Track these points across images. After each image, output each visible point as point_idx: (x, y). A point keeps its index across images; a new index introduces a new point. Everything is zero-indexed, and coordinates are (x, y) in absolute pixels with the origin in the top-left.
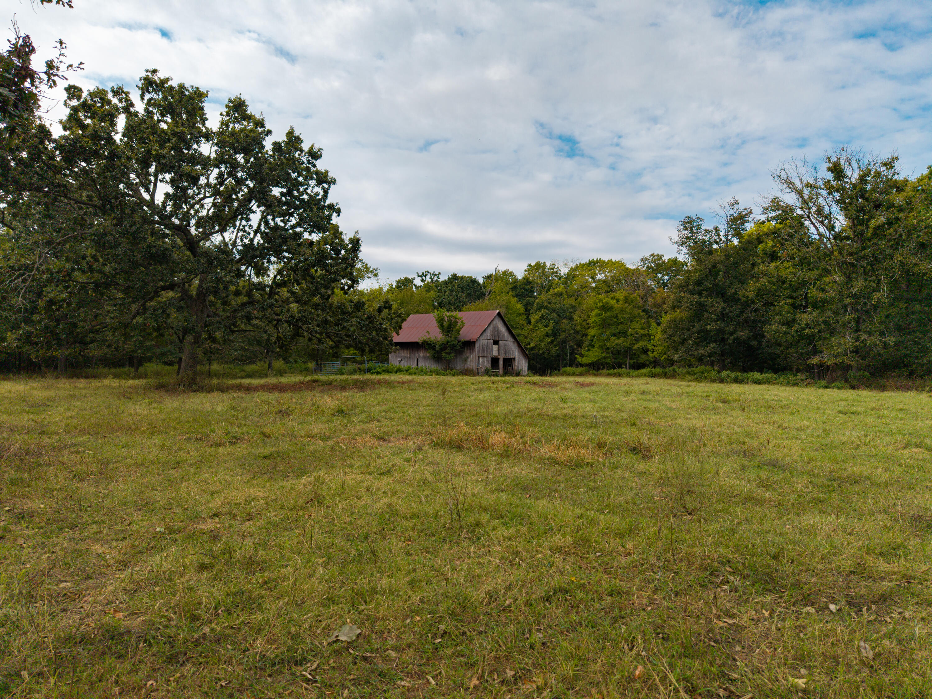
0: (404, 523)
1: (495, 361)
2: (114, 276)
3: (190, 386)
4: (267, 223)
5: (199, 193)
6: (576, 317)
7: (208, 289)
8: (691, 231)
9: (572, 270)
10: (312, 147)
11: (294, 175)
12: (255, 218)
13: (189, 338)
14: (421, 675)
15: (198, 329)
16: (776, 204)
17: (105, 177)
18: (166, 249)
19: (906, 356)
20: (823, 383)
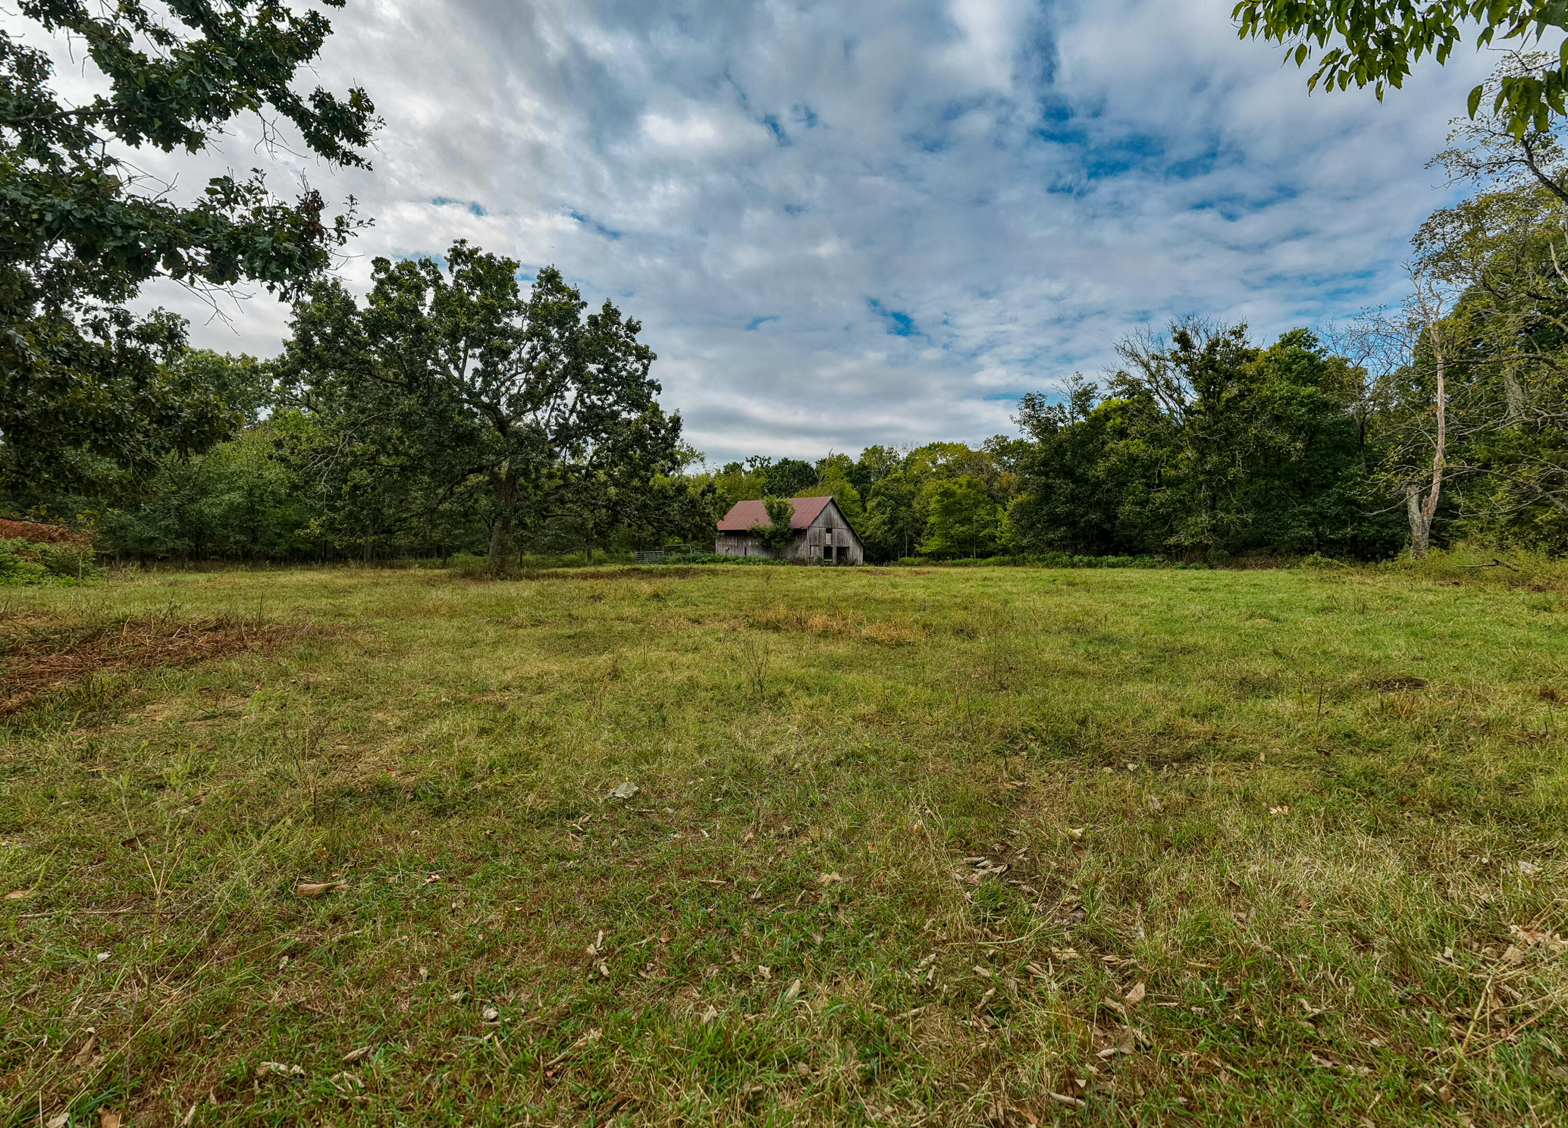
0: (704, 694)
1: (828, 551)
2: (421, 459)
3: (497, 574)
4: (583, 402)
5: (511, 369)
6: (915, 504)
7: (517, 470)
8: (1034, 409)
9: (911, 454)
10: (630, 320)
11: (611, 351)
12: (571, 396)
13: (498, 524)
14: (695, 829)
15: (506, 514)
16: (1122, 378)
17: (412, 353)
18: (474, 429)
19: (1265, 533)
20: (1180, 564)
